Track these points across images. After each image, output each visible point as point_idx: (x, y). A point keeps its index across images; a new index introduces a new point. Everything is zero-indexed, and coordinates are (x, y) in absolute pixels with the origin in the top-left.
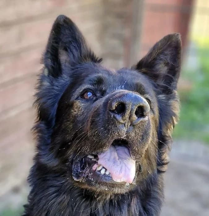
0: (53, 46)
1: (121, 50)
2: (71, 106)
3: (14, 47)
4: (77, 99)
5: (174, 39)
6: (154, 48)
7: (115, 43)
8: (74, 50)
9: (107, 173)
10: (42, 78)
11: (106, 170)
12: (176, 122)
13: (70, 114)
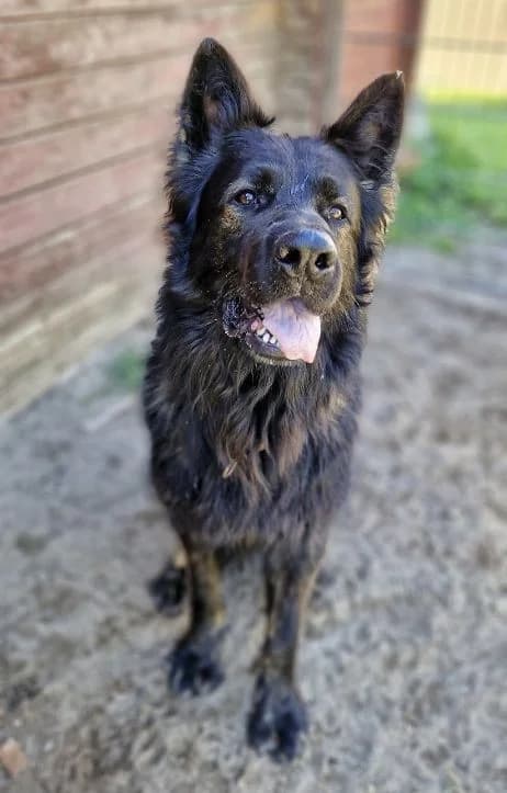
0: (193, 93)
1: (307, 105)
2: (221, 211)
3: (140, 99)
4: (230, 202)
5: (392, 84)
6: (357, 101)
7: (297, 95)
8: (229, 104)
9: (273, 341)
10: (176, 148)
11: (271, 336)
12: (388, 220)
13: (219, 224)
